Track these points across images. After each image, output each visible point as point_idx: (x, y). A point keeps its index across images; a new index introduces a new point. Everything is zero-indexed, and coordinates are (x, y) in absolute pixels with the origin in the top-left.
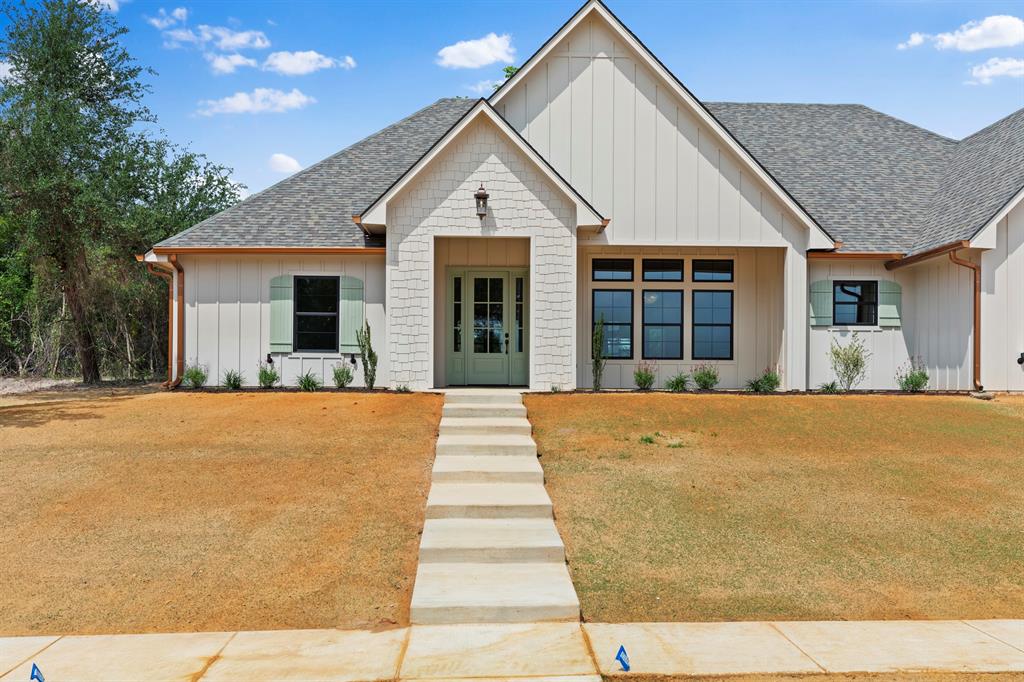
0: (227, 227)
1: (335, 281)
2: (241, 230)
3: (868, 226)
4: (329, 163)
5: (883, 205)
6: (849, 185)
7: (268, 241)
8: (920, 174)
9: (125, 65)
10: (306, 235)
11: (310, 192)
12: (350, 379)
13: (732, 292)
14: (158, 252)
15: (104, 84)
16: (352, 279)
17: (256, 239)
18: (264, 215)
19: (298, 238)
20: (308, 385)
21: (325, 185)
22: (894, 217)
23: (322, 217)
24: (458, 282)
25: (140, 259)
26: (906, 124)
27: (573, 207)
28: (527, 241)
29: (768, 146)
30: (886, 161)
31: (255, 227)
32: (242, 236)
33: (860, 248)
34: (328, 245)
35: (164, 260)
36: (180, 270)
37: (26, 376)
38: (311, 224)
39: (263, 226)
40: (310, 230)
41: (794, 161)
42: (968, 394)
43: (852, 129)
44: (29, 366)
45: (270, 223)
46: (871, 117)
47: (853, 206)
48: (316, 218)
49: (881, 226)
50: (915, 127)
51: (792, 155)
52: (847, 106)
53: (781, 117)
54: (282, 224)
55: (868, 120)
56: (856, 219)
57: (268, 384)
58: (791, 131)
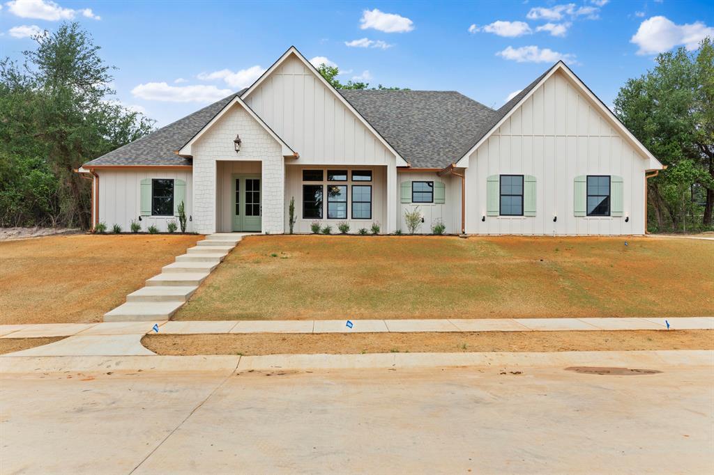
0: (121, 155)
1: (172, 181)
2: (127, 156)
3: (432, 155)
4: (179, 122)
5: (444, 144)
6: (432, 133)
7: (139, 162)
8: (470, 128)
9: (98, 67)
10: (158, 159)
11: (166, 138)
12: (176, 228)
13: (371, 186)
14: (85, 168)
15: (89, 76)
16: (180, 181)
17: (133, 161)
18: (140, 149)
19: (153, 161)
20: (153, 231)
21: (174, 134)
22: (447, 150)
23: (168, 150)
24: (238, 181)
25: (76, 171)
26: (474, 102)
27: (281, 146)
28: (261, 162)
29: (400, 113)
30: (455, 122)
31: (135, 155)
32: (127, 160)
33: (423, 166)
34: (167, 164)
35: (88, 171)
36: (97, 177)
37: (56, 227)
38: (162, 154)
39: (138, 155)
40: (161, 157)
41: (410, 121)
42: (458, 235)
43: (446, 104)
44: (57, 222)
45: (142, 154)
46: (458, 98)
47: (429, 145)
48: (165, 150)
49: (439, 154)
50: (478, 103)
51: (410, 118)
52: (448, 92)
53: (413, 98)
54: (148, 153)
55: (456, 100)
56: (428, 152)
57: (136, 230)
58: (415, 105)
